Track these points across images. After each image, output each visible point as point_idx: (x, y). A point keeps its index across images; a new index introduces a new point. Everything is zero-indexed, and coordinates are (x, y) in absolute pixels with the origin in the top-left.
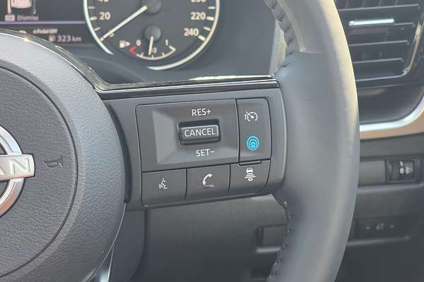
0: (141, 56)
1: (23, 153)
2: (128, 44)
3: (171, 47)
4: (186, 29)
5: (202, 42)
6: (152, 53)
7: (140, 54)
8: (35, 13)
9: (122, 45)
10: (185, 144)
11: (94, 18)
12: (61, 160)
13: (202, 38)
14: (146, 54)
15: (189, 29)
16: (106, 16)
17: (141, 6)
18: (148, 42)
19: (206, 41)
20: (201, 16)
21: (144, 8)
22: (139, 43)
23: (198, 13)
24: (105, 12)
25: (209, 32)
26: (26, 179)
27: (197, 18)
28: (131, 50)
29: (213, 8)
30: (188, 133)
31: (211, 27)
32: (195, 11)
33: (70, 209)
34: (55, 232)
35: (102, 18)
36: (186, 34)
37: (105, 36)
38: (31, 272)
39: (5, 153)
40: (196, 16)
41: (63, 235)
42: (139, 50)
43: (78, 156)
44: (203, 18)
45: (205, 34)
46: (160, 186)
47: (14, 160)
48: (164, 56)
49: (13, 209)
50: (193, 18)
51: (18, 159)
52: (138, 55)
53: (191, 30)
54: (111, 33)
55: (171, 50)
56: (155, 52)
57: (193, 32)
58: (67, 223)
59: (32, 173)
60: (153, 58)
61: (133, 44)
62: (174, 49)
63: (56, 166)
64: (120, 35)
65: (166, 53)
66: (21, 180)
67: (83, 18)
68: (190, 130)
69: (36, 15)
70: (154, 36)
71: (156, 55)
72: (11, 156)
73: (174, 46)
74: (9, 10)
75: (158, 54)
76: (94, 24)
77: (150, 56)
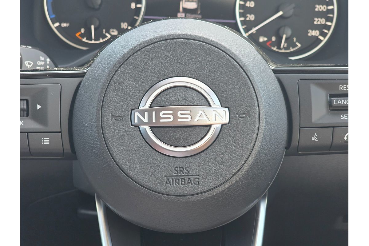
0: (275, 49)
1: (222, 107)
2: (266, 39)
3: (297, 44)
4: (310, 31)
5: (321, 41)
6: (284, 47)
7: (274, 47)
8: (199, 12)
9: (262, 39)
10: (333, 110)
11: (242, 19)
12: (249, 113)
13: (321, 38)
14: (279, 48)
15: (312, 31)
16: (251, 17)
17: (277, 12)
18: (281, 38)
19: (324, 40)
20: (322, 21)
21: (280, 13)
22: (274, 39)
23: (320, 19)
24: (250, 14)
25: (327, 34)
26: (223, 125)
27: (319, 23)
28: (268, 44)
29: (331, 16)
30: (337, 102)
31: (329, 30)
32: (318, 18)
33: (252, 149)
34: (241, 165)
35: (248, 19)
36: (309, 35)
37: (250, 32)
38: (222, 191)
39: (210, 105)
40: (318, 21)
41: (246, 167)
42: (273, 44)
43: (260, 112)
44: (323, 23)
45: (324, 35)
46: (313, 139)
47: (216, 111)
48: (292, 50)
49: (212, 146)
50: (315, 23)
51: (219, 110)
52: (273, 48)
53: (314, 31)
54: (254, 30)
55: (297, 46)
56: (285, 46)
57: (315, 33)
58: (249, 159)
59: (227, 121)
60: (283, 51)
61: (270, 39)
62: (299, 45)
63: (244, 117)
64: (260, 32)
65: (293, 48)
66: (220, 126)
67: (235, 18)
68: (338, 100)
69: (199, 14)
70: (286, 34)
71: (285, 49)
72: (214, 108)
73: (299, 43)
74: (181, 9)
75: (288, 48)
76: (243, 23)
77: (282, 49)
